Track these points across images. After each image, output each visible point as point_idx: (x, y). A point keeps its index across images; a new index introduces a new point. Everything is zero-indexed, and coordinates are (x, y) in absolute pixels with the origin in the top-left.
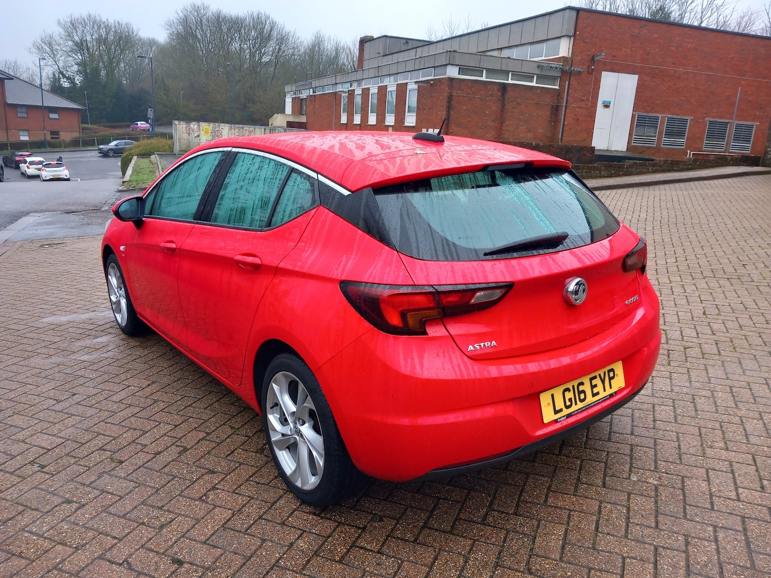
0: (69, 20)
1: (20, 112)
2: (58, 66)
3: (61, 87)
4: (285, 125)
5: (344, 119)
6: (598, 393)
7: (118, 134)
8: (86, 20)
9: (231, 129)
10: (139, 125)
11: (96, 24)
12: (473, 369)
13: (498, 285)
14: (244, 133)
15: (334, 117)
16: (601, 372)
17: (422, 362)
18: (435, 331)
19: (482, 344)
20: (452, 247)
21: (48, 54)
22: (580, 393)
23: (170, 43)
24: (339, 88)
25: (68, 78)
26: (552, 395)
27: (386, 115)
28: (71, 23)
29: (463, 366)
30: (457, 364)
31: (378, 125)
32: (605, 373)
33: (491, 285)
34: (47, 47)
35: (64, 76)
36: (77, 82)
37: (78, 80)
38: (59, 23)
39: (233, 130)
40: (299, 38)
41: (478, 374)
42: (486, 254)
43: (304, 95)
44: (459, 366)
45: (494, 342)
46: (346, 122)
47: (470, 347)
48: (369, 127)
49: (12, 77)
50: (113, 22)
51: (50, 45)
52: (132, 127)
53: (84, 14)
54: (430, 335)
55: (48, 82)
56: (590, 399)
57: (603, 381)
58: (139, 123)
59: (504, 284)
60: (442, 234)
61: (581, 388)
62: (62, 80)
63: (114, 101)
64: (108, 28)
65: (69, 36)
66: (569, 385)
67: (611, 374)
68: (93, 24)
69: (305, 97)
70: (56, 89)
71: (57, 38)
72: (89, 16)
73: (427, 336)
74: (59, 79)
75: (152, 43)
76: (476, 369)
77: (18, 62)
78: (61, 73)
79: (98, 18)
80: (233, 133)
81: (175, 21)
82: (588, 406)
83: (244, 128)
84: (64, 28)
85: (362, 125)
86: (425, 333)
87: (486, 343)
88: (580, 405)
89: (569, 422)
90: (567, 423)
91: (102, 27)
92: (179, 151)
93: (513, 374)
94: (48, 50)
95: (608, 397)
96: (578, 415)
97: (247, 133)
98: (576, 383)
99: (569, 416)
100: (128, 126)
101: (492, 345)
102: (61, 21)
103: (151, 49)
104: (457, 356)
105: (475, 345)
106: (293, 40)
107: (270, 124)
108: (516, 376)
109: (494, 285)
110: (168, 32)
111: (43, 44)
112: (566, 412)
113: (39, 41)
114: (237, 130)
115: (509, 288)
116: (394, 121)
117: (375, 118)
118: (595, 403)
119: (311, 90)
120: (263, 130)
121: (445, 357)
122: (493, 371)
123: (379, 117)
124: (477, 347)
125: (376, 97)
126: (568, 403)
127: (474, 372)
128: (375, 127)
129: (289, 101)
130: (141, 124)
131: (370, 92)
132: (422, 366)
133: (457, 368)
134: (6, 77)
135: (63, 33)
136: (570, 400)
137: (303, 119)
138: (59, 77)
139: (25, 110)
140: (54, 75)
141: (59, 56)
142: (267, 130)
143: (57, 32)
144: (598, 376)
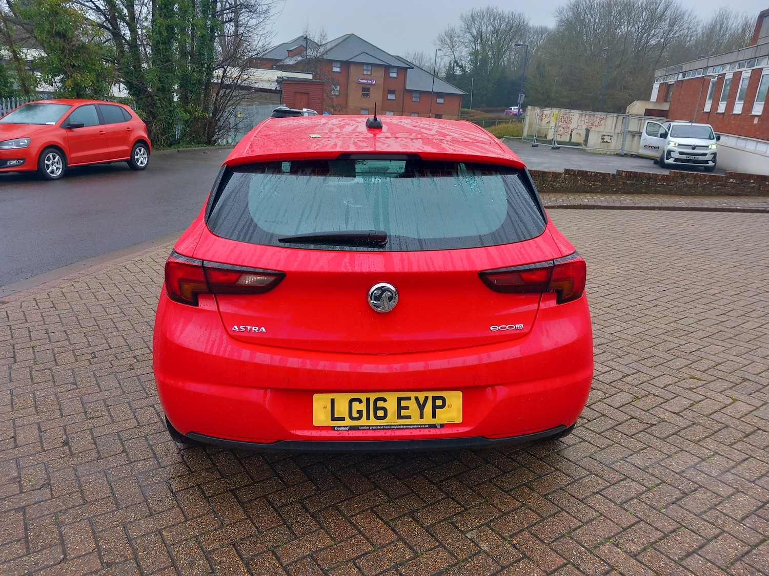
0: (470, 14)
1: (415, 97)
2: (454, 56)
3: (454, 75)
4: (643, 112)
5: (707, 108)
6: (409, 417)
7: (490, 118)
8: (485, 13)
9: (581, 115)
10: (512, 109)
11: (492, 15)
12: (226, 347)
13: (266, 271)
14: (595, 120)
15: (698, 104)
16: (421, 396)
17: (184, 330)
18: (206, 305)
19: (249, 328)
20: (252, 228)
21: (449, 45)
22: (376, 409)
23: (559, 31)
24: (710, 72)
25: (461, 67)
26: (333, 401)
27: (755, 103)
28: (472, 16)
29: (218, 342)
30: (214, 339)
31: (743, 115)
32: (426, 398)
33: (257, 270)
34: (449, 40)
35: (458, 65)
36: (468, 70)
37: (469, 68)
38: (462, 16)
39: (584, 117)
40: (696, 17)
41: (227, 353)
42: (280, 241)
43: (671, 81)
44: (214, 342)
45: (263, 328)
46: (709, 111)
47: (236, 327)
48: (733, 116)
49: (413, 66)
50: (507, 14)
51: (451, 37)
52: (506, 112)
53: (484, 8)
54: (200, 307)
55: (444, 70)
56: (392, 419)
57: (422, 407)
58: (512, 108)
59: (273, 272)
60: (252, 215)
61: (380, 404)
62: (456, 68)
63: (495, 87)
64: (502, 18)
65: (468, 28)
66: (363, 396)
67: (439, 403)
68: (491, 15)
69: (673, 83)
70: (450, 77)
71: (458, 31)
72: (488, 9)
73: (197, 307)
74: (454, 67)
75: (543, 31)
76: (228, 349)
77: (424, 54)
78: (456, 62)
79: (495, 11)
80: (583, 119)
81: (566, 7)
82: (389, 427)
83: (596, 116)
84: (465, 22)
85: (726, 114)
86: (197, 305)
87: (253, 328)
88: (373, 422)
89: (350, 435)
90: (347, 435)
91: (497, 18)
92: (528, 135)
93: (265, 363)
94: (449, 41)
95: (427, 426)
96: (369, 431)
97: (598, 121)
98: (373, 396)
99: (352, 428)
100: (503, 111)
101: (260, 331)
102: (464, 15)
103: (542, 36)
104: (217, 333)
105: (241, 327)
106: (689, 19)
107: (627, 112)
108: (268, 366)
109: (261, 271)
110: (557, 19)
111: (446, 37)
112: (349, 422)
113: (443, 34)
114: (587, 117)
115: (280, 277)
116: (762, 111)
117: (741, 106)
118: (402, 427)
119: (681, 75)
120: (615, 118)
121: (206, 330)
122: (245, 355)
123: (745, 105)
124: (242, 329)
125: (746, 82)
126: (355, 415)
127: (225, 350)
128: (740, 116)
129: (656, 86)
130: (514, 109)
131: (742, 76)
132: (181, 333)
133: (211, 342)
134: (408, 66)
135: (463, 26)
136: (360, 412)
137: (666, 107)
138: (454, 65)
139: (418, 95)
140: (450, 64)
141: (456, 46)
142: (619, 119)
143: (458, 24)
144: (413, 398)
